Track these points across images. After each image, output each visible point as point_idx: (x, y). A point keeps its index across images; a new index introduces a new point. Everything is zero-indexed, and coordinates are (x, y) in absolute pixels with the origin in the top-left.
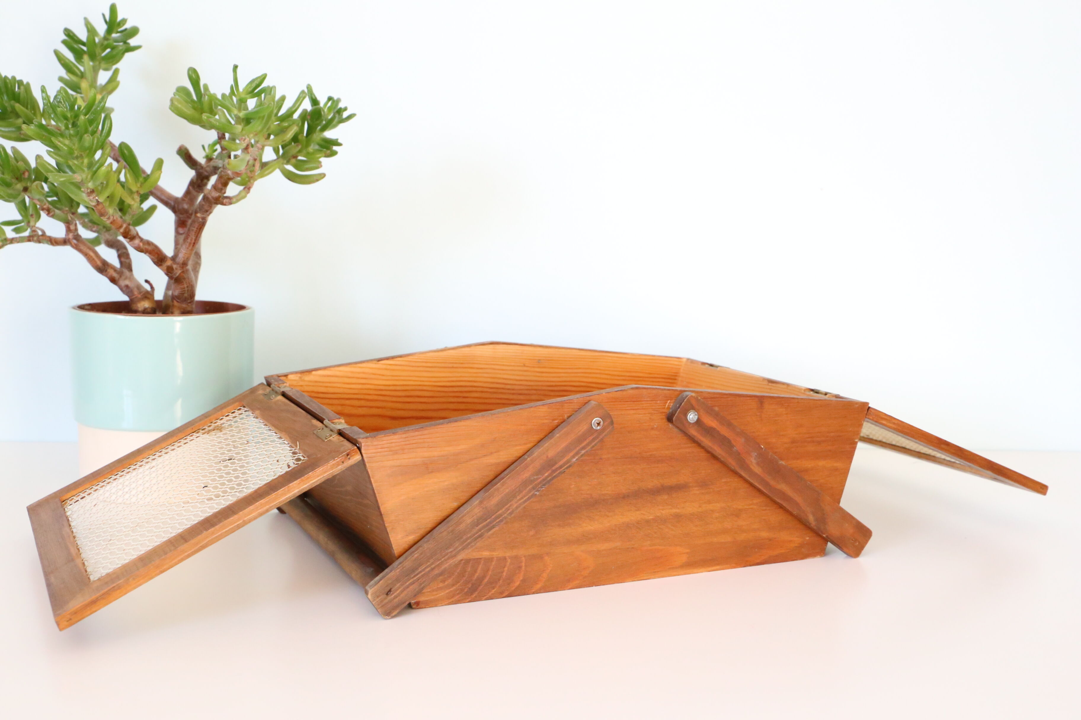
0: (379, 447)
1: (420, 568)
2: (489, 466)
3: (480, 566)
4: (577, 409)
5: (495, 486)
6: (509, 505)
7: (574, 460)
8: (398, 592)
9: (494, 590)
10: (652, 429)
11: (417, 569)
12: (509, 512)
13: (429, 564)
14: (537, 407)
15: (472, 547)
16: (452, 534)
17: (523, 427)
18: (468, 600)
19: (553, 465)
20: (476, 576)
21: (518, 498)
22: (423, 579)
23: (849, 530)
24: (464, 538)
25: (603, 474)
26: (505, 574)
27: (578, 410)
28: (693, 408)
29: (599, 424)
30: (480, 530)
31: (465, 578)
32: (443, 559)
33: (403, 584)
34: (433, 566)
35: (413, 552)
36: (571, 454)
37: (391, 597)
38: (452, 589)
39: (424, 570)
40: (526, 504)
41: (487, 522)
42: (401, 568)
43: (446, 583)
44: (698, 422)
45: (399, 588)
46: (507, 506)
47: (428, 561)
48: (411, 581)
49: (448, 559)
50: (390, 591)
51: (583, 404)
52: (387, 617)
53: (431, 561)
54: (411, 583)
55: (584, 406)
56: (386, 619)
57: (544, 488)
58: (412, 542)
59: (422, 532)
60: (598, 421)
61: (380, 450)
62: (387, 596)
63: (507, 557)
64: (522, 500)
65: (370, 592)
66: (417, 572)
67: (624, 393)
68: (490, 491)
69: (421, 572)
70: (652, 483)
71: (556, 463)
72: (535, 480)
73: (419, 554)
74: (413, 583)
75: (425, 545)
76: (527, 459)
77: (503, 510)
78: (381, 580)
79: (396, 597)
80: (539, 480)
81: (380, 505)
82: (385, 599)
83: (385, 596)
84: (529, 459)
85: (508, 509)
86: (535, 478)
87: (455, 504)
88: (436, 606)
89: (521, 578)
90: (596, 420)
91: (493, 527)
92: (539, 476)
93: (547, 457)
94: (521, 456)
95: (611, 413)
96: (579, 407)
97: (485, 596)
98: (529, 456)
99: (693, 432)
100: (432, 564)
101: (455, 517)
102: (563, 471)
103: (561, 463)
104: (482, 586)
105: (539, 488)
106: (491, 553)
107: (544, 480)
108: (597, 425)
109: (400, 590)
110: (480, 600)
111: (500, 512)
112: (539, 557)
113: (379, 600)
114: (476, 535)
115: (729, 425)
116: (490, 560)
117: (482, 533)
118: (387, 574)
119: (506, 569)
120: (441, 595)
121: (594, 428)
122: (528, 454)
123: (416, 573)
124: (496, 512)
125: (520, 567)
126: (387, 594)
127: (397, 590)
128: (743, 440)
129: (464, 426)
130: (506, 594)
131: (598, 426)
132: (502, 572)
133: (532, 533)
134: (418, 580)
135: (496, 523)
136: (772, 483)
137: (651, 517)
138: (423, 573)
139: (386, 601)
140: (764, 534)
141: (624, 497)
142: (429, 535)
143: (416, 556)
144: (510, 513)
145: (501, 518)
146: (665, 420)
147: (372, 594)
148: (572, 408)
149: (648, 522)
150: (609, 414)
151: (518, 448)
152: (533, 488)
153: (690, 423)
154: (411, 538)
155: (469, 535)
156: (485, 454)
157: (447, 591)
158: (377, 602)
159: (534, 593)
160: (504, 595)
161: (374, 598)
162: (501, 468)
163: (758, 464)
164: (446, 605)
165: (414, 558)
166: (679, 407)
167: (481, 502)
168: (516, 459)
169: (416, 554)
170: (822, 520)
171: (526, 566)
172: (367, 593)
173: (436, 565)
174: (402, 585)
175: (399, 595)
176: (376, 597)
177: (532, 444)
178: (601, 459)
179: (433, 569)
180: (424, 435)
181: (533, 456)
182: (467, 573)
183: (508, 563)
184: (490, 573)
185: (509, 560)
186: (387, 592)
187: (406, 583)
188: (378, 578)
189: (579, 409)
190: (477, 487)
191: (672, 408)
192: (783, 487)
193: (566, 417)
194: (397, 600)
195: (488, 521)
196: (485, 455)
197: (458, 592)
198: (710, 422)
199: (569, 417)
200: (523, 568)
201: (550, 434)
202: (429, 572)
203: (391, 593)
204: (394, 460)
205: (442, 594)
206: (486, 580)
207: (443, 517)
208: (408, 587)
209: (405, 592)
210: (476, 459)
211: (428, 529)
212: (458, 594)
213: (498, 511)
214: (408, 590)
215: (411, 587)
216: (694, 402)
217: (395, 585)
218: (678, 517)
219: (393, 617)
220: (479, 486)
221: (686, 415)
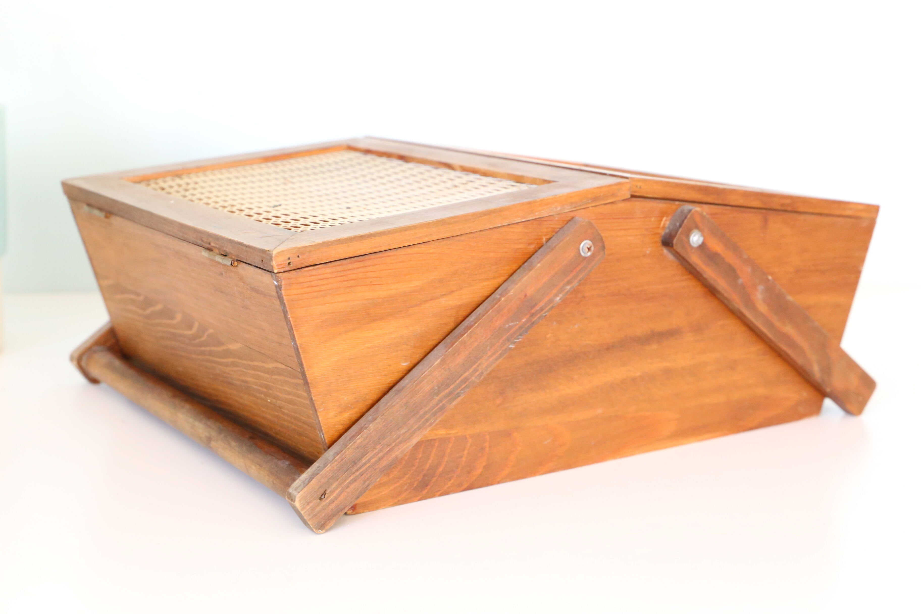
0: (306, 285)
1: (363, 459)
2: (448, 309)
3: (434, 450)
4: (558, 229)
5: (459, 338)
6: (477, 364)
7: (558, 299)
8: (335, 494)
9: (450, 482)
10: (644, 256)
11: (360, 459)
12: (478, 373)
13: (376, 451)
14: (510, 226)
15: (431, 424)
16: (406, 409)
17: (491, 255)
18: (418, 498)
19: (533, 307)
20: (428, 465)
21: (489, 353)
22: (367, 474)
23: (854, 381)
24: (421, 412)
25: (586, 318)
26: (464, 459)
27: (559, 231)
28: (697, 227)
29: (589, 249)
30: (441, 401)
31: (414, 468)
32: (393, 444)
33: (342, 483)
34: (381, 455)
35: (354, 436)
36: (554, 291)
37: (325, 503)
38: (398, 485)
39: (369, 460)
40: (498, 362)
41: (450, 389)
42: (340, 460)
43: (391, 476)
44: (702, 247)
45: (336, 488)
46: (475, 366)
47: (374, 449)
48: (352, 478)
49: (400, 443)
50: (324, 494)
51: (566, 222)
52: (320, 531)
53: (379, 447)
54: (352, 480)
55: (566, 224)
56: (320, 534)
57: (521, 338)
58: (347, 422)
59: (362, 406)
60: (589, 244)
61: (308, 290)
62: (321, 501)
63: (468, 436)
64: (494, 357)
65: (298, 497)
66: (360, 464)
67: (614, 206)
68: (454, 346)
69: (365, 464)
70: (639, 330)
71: (536, 304)
72: (510, 328)
73: (363, 439)
74: (355, 480)
75: (370, 425)
76: (499, 300)
77: (471, 370)
78: (311, 478)
79: (333, 501)
80: (515, 329)
81: (306, 370)
82: (318, 505)
83: (318, 500)
84: (503, 299)
85: (476, 370)
86: (510, 325)
87: (405, 364)
88: (377, 508)
89: (484, 464)
90: (586, 244)
91: (458, 395)
92: (515, 323)
93: (526, 296)
94: (489, 295)
95: (603, 235)
96: (559, 227)
97: (439, 491)
98: (502, 295)
99: (695, 260)
100: (381, 451)
101: (408, 383)
102: (544, 315)
103: (542, 304)
104: (436, 478)
105: (515, 339)
106: (448, 432)
107: (521, 328)
108: (587, 250)
109: (337, 492)
110: (433, 496)
111: (466, 374)
112: (507, 434)
113: (309, 508)
114: (436, 409)
115: (735, 249)
116: (444, 440)
117: (444, 405)
118: (320, 469)
119: (466, 452)
120: (383, 493)
121: (583, 254)
122: (499, 291)
123: (358, 466)
124: (462, 375)
125: (483, 449)
126: (320, 499)
127: (332, 492)
128: (749, 270)
129: (417, 253)
130: (465, 486)
131: (588, 252)
132: (461, 457)
133: (498, 402)
134: (362, 475)
135: (462, 390)
136: (777, 324)
137: (638, 374)
138: (368, 465)
139: (318, 509)
140: (761, 391)
141: (608, 349)
142: (372, 410)
143: (359, 441)
144: (478, 375)
145: (467, 383)
146: (660, 244)
147: (300, 500)
148: (552, 228)
149: (634, 380)
150: (599, 235)
151: (485, 283)
152: (508, 340)
153: (692, 248)
154: (348, 416)
155: (427, 409)
156: (443, 293)
157: (392, 487)
158: (308, 510)
159: (499, 483)
160: (463, 488)
161: (304, 505)
162: (464, 313)
163: (764, 301)
164: (390, 506)
165: (356, 445)
166: (680, 226)
167: (443, 361)
168: (483, 299)
169: (359, 438)
170: (827, 370)
171: (490, 447)
172: (292, 498)
173: (384, 453)
174: (340, 484)
175: (336, 498)
176: (306, 504)
177: (503, 278)
178: (584, 297)
179: (380, 459)
180: (366, 266)
181: (509, 294)
182: (417, 461)
183: (469, 445)
184: (446, 459)
185: (470, 440)
186: (320, 496)
187: (345, 480)
188: (305, 476)
189: (560, 228)
190: (433, 340)
191: (669, 227)
192: (789, 329)
193: (544, 240)
194: (333, 506)
195: (452, 387)
196: (443, 295)
197: (405, 488)
198: (716, 246)
199: (548, 240)
200: (487, 449)
201: (526, 264)
202: (376, 462)
203: (326, 496)
204: (325, 304)
205: (385, 491)
206: (441, 469)
207: (389, 383)
208: (347, 487)
209: (344, 494)
210: (431, 300)
211: (369, 402)
212: (406, 490)
213: (464, 373)
214: (348, 490)
215: (352, 486)
216: (698, 219)
217: (332, 484)
218: (668, 373)
219: (327, 531)
220: (436, 338)
221: (688, 236)
